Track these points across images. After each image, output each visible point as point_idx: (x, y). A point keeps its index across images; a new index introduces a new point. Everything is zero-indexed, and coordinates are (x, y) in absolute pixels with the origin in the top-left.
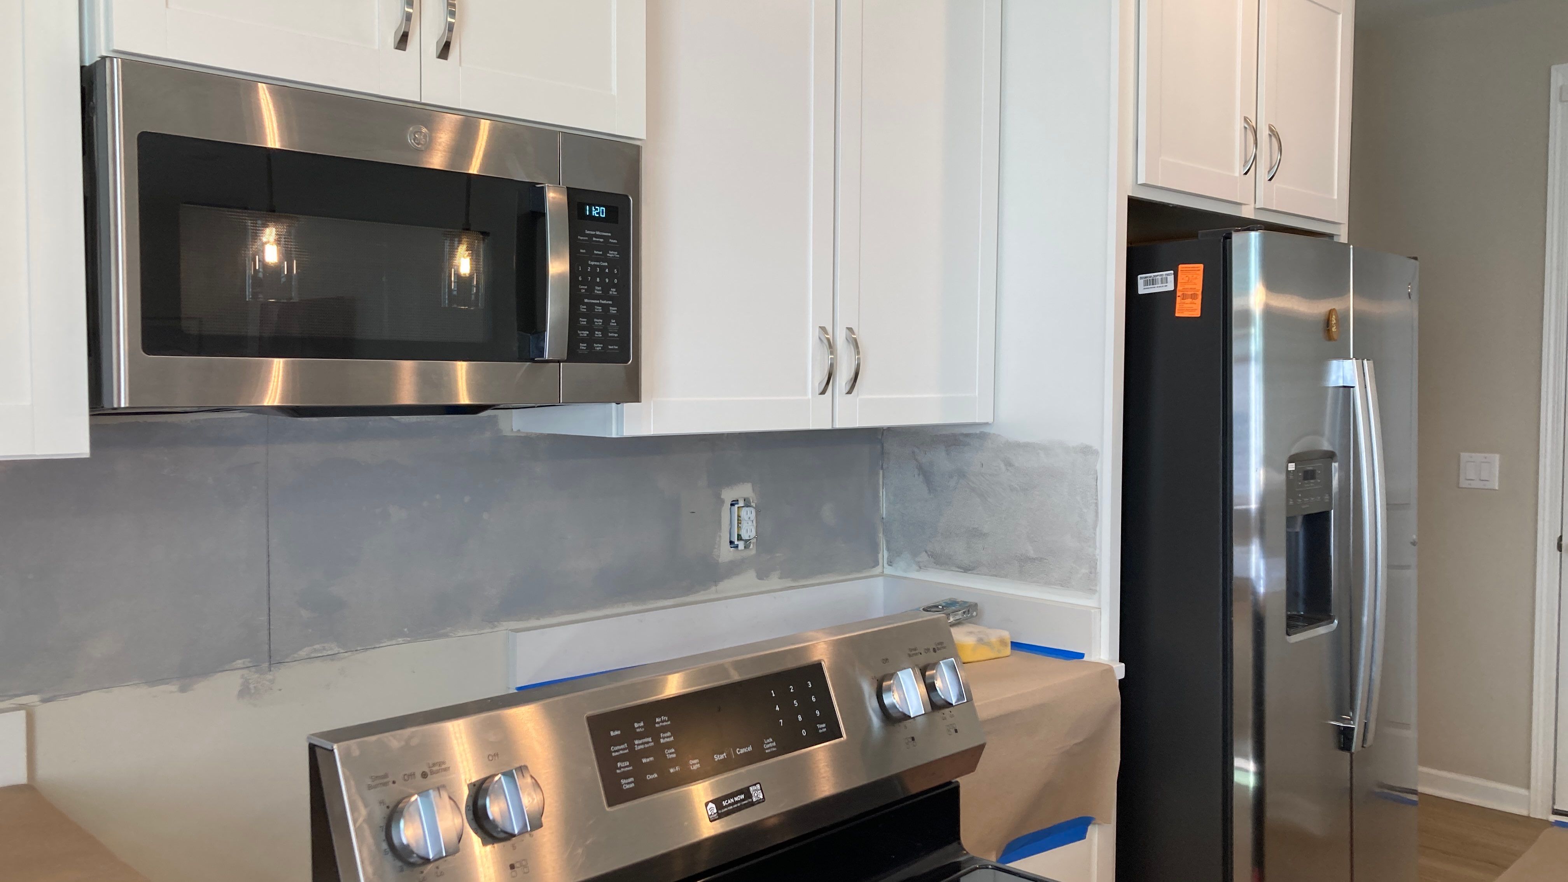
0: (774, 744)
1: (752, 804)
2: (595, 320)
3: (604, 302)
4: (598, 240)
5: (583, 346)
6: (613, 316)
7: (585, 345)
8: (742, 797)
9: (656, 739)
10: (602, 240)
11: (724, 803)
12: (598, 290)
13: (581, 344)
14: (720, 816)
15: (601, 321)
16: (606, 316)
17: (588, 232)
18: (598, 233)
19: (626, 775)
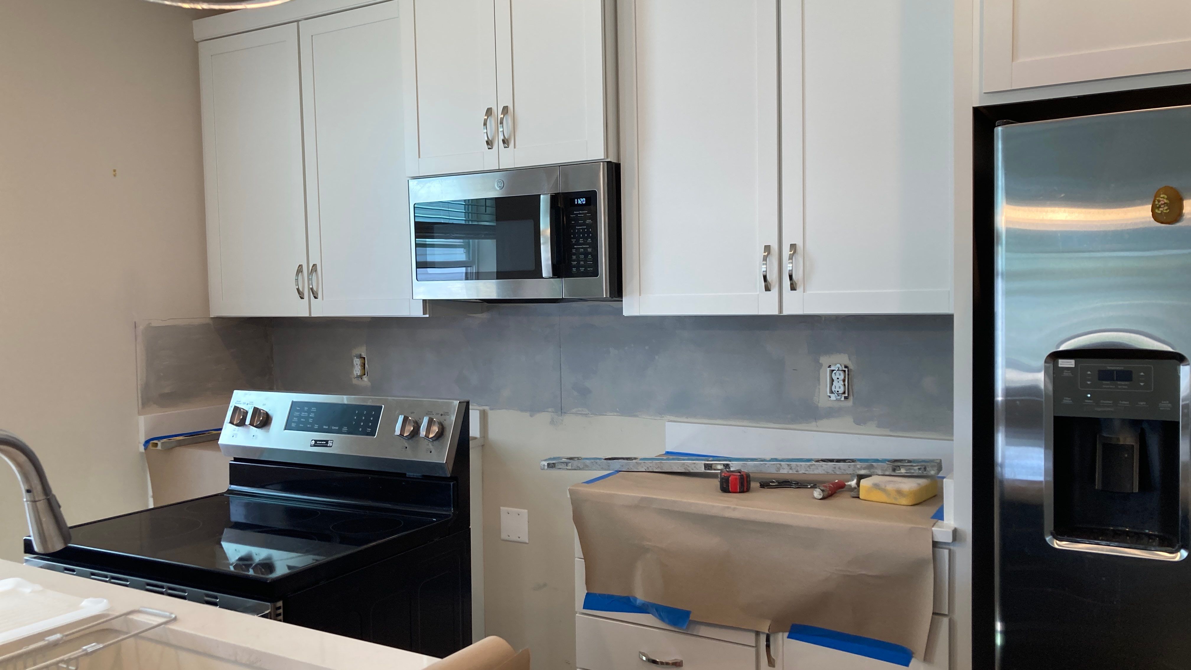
0: (347, 430)
1: (327, 446)
2: (580, 256)
3: (585, 246)
4: (581, 215)
5: (574, 269)
6: (590, 253)
7: (575, 269)
8: (325, 443)
9: (309, 414)
10: (583, 215)
11: (318, 442)
12: (581, 241)
13: (573, 269)
14: (314, 446)
15: (583, 256)
16: (586, 254)
17: (576, 212)
18: (580, 212)
19: (294, 422)
